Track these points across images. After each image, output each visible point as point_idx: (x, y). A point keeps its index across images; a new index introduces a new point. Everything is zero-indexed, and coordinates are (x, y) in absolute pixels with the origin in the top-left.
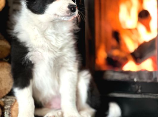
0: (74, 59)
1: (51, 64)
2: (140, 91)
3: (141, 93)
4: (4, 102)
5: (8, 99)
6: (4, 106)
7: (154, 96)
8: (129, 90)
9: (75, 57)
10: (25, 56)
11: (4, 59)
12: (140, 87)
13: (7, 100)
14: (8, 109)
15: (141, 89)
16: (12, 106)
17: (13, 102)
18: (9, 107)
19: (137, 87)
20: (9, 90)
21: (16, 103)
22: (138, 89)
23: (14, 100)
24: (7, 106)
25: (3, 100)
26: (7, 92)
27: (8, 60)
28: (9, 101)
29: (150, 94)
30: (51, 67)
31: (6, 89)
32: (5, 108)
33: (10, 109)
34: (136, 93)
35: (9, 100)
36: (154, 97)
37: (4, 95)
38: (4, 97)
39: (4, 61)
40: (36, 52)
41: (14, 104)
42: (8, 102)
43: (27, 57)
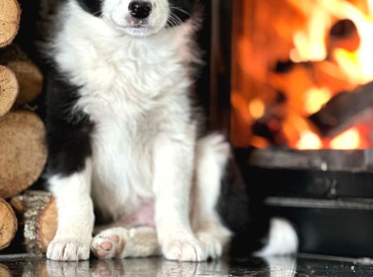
0: (186, 117)
1: (133, 126)
2: (333, 191)
3: (336, 198)
4: (24, 203)
5: (32, 196)
6: (24, 211)
7: (366, 203)
8: (310, 189)
9: (188, 112)
10: (73, 105)
11: (27, 106)
12: (335, 183)
13: (31, 199)
14: (34, 218)
15: (337, 187)
16: (41, 212)
17: (45, 203)
18: (35, 213)
19: (328, 182)
20: (36, 178)
21: (52, 206)
22: (330, 188)
23: (47, 200)
24: (30, 211)
25: (21, 198)
26: (30, 183)
27: (36, 107)
28: (36, 201)
29: (358, 199)
30: (131, 133)
31: (27, 175)
32: (26, 215)
33: (37, 218)
34: (325, 196)
35: (36, 198)
36: (367, 207)
37: (24, 187)
38: (22, 193)
39: (28, 110)
40: (97, 99)
41: (46, 208)
42: (32, 202)
43: (77, 107)
